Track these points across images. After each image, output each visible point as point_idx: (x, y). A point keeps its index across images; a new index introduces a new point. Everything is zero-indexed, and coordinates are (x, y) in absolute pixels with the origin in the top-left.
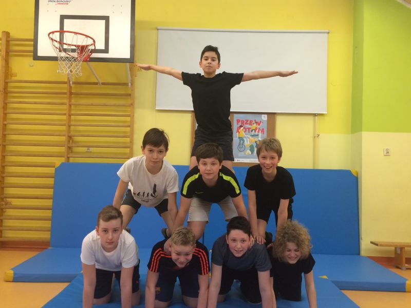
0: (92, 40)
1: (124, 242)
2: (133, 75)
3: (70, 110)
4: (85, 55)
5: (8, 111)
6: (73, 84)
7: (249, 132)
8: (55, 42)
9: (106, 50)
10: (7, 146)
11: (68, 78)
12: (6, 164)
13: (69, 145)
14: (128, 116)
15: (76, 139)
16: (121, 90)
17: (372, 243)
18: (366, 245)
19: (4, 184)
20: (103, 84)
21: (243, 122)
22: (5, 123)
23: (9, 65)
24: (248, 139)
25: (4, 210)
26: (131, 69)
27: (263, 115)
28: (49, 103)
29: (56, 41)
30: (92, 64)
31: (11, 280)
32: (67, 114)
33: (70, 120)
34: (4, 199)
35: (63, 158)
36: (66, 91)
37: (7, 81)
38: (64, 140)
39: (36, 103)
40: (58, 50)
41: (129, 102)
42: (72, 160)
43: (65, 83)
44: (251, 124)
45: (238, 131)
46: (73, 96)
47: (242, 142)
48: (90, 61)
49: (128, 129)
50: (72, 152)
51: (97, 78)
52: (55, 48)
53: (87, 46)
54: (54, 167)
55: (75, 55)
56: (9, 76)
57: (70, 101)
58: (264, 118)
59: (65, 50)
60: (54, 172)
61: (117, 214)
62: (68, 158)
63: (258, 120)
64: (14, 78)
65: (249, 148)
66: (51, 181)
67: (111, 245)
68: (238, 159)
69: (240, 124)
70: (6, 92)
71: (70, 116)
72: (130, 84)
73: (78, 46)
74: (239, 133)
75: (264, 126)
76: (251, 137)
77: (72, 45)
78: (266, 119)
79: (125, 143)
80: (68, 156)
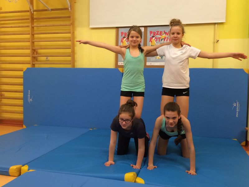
3: (33, 30)
7: (159, 41)
11: (30, 8)
13: (33, 56)
14: (69, 33)
15: (40, 51)
20: (52, 10)
21: (154, 33)
32: (31, 34)
35: (29, 65)
36: (28, 17)
38: (30, 52)
42: (37, 66)
43: (28, 11)
45: (150, 41)
46: (35, 20)
49: (69, 43)
50: (37, 60)
57: (32, 25)
60: (23, 74)
62: (34, 65)
63: (167, 31)
68: (151, 63)
80: (34, 63)
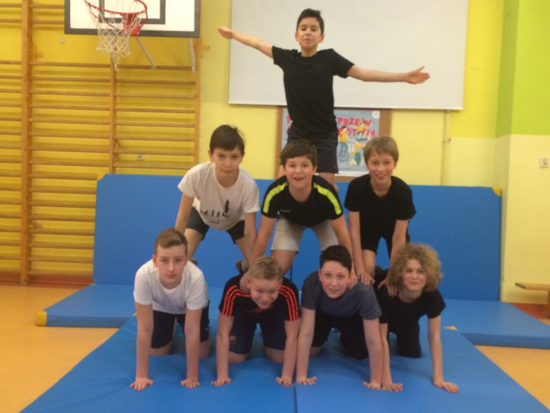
0: (143, 6)
1: (190, 277)
2: (198, 56)
3: (115, 103)
4: (134, 25)
5: (34, 104)
6: (118, 67)
7: (354, 135)
8: (93, 9)
9: (162, 21)
10: (33, 152)
11: (112, 59)
12: (33, 175)
13: (115, 151)
14: (193, 112)
15: (125, 142)
16: (182, 77)
17: (517, 285)
18: (509, 288)
19: (31, 201)
20: (159, 68)
21: (346, 121)
22: (30, 120)
23: (33, 41)
24: (353, 145)
25: (33, 235)
26: (196, 48)
27: (374, 112)
28: (87, 94)
29: (95, 7)
30: (144, 40)
31: (45, 323)
32: (112, 110)
33: (115, 117)
34: (33, 221)
35: (107, 168)
36: (108, 78)
37: (31, 63)
38: (108, 144)
39: (69, 94)
40: (97, 20)
41: (193, 92)
42: (119, 171)
43: (107, 66)
44: (357, 124)
45: (339, 134)
46: (118, 84)
47: (344, 148)
48: (140, 35)
49: (192, 130)
50: (118, 161)
51: (150, 60)
52: (93, 17)
53: (136, 14)
54: (96, 179)
55: (120, 26)
56: (34, 57)
57: (115, 91)
58: (376, 115)
59: (107, 20)
60: (96, 186)
61: (179, 239)
62: (114, 168)
63: (367, 119)
64: (40, 60)
65: (354, 157)
66: (92, 199)
67: (173, 279)
69: (342, 124)
70: (30, 78)
71: (115, 111)
72: (194, 68)
73: (124, 14)
74: (341, 136)
75: (375, 127)
76: (357, 143)
77: (117, 13)
78: (379, 117)
79: (187, 149)
80: (115, 165)
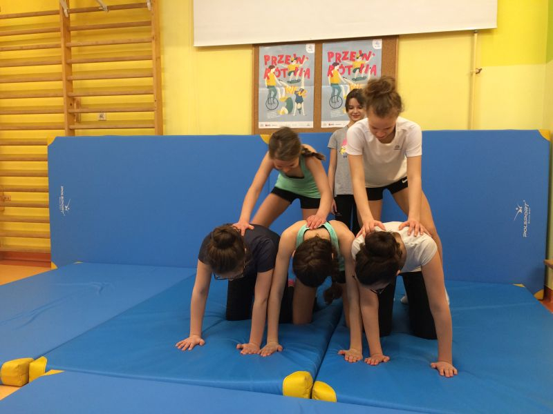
3: (68, 54)
13: (71, 111)
14: (149, 58)
16: (137, 15)
20: (110, 8)
21: (338, 56)
24: (348, 86)
27: (374, 42)
32: (63, 63)
35: (62, 131)
36: (59, 26)
38: (61, 103)
43: (56, 13)
44: (352, 59)
45: (330, 73)
58: (378, 45)
62: (72, 130)
68: (331, 122)
69: (333, 60)
71: (69, 65)
72: (149, 4)
74: (332, 76)
75: (376, 60)
76: (352, 82)
78: (381, 48)
80: (72, 127)
